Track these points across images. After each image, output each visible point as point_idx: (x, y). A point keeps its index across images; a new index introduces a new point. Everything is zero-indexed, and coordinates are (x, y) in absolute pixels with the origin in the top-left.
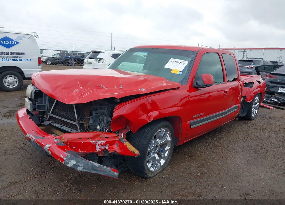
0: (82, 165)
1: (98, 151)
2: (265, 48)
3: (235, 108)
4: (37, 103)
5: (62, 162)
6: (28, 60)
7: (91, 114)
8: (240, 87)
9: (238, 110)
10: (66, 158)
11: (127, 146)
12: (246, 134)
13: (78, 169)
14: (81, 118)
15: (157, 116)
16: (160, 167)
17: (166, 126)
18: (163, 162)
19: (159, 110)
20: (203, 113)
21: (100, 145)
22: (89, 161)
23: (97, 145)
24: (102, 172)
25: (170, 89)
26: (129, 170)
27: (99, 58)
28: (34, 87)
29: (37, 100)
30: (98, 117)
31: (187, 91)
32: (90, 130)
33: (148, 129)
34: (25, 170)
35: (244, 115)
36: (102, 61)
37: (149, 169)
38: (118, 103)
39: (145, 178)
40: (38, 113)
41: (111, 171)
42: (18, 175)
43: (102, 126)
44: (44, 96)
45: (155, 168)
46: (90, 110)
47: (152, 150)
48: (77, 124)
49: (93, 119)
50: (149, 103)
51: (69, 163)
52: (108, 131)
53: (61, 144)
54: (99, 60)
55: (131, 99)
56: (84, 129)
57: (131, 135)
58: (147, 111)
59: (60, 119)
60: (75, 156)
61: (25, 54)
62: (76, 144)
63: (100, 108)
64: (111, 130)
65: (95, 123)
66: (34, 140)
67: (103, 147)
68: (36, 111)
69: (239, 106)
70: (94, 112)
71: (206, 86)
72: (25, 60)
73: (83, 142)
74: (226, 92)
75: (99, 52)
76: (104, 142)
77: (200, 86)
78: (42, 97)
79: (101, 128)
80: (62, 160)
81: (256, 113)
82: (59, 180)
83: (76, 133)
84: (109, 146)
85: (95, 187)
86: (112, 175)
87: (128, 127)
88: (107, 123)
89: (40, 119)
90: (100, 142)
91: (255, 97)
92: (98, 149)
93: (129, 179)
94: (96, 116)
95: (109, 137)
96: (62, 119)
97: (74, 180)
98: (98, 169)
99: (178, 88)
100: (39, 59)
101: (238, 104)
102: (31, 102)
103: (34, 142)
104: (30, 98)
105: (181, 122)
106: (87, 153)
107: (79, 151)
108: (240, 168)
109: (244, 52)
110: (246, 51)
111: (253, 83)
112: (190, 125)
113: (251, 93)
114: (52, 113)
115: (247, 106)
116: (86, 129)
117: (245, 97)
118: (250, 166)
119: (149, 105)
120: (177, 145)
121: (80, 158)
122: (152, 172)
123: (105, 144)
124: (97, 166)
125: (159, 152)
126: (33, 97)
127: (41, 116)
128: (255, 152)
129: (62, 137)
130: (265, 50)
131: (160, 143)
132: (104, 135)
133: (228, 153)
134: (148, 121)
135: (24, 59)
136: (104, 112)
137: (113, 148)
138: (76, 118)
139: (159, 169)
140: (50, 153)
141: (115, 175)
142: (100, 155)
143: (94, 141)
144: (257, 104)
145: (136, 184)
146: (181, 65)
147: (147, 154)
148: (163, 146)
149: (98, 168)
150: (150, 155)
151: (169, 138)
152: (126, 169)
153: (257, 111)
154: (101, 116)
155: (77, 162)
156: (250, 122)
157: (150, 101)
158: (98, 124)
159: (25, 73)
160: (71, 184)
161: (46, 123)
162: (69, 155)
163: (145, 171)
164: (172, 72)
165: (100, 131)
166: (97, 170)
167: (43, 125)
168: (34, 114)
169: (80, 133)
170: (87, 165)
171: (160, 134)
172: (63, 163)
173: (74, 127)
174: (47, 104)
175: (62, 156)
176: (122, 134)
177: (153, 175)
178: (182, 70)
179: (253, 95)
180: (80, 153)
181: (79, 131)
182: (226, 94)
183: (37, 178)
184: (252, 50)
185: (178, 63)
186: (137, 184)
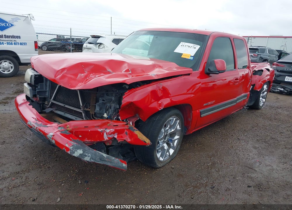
0: (90, 155)
1: (105, 139)
2: (269, 36)
3: (244, 96)
4: (37, 88)
5: (67, 151)
6: (24, 44)
7: (97, 101)
8: (250, 74)
9: (247, 98)
10: (71, 148)
11: (137, 135)
12: (254, 124)
13: (85, 159)
14: (86, 105)
15: (167, 104)
16: (169, 157)
17: (177, 115)
18: (172, 151)
19: (171, 97)
20: (214, 101)
21: (108, 133)
22: (97, 151)
23: (105, 134)
24: (111, 162)
25: (182, 75)
26: (137, 159)
27: (98, 43)
28: (34, 72)
29: (38, 86)
30: (105, 104)
31: (197, 78)
32: (96, 118)
33: (158, 117)
34: (27, 160)
35: (251, 104)
36: (102, 46)
37: (158, 159)
38: (127, 90)
39: (154, 168)
40: (39, 99)
41: (120, 162)
42: (20, 165)
43: (109, 114)
44: (44, 80)
45: (164, 158)
46: (96, 97)
47: (162, 139)
48: (82, 112)
49: (99, 106)
50: (160, 90)
51: (76, 152)
52: (115, 119)
53: (66, 133)
54: (99, 46)
55: (140, 86)
56: (89, 116)
57: (140, 124)
58: (158, 99)
59: (63, 106)
60: (81, 145)
61: (21, 37)
62: (82, 133)
63: (107, 95)
64: (119, 118)
65: (101, 111)
66: (36, 127)
67: (111, 135)
68: (36, 97)
69: (248, 95)
70: (100, 99)
71: (218, 73)
72: (21, 44)
73: (89, 131)
74: (237, 79)
75: (99, 37)
76: (112, 130)
77: (212, 72)
78: (43, 82)
79: (108, 115)
80: (68, 149)
81: (263, 102)
82: (63, 170)
83: (81, 121)
84: (118, 134)
85: (102, 177)
86: (121, 167)
87: (137, 115)
88: (115, 111)
89: (40, 106)
90: (108, 131)
91: (264, 86)
92: (106, 137)
93: (137, 169)
94: (103, 103)
95: (117, 125)
96: (65, 106)
97: (80, 170)
98: (107, 160)
99: (189, 74)
100: (36, 43)
101: (248, 92)
102: (31, 88)
103: (36, 130)
104: (29, 83)
105: (191, 110)
106: (94, 142)
107: (85, 140)
108: (251, 158)
109: (248, 39)
110: (250, 38)
111: (262, 71)
112: (201, 113)
113: (259, 81)
114: (54, 99)
115: (255, 95)
116: (91, 117)
117: (254, 85)
118: (262, 156)
119: (160, 92)
120: (186, 134)
121: (87, 148)
122: (161, 162)
123: (114, 133)
124: (105, 156)
125: (168, 141)
126: (33, 83)
127: (42, 103)
128: (265, 142)
129: (67, 125)
130: (269, 38)
131: (169, 132)
132: (112, 123)
133: (238, 143)
134: (159, 109)
135: (19, 43)
136: (112, 99)
137: (122, 137)
138: (81, 105)
139: (168, 159)
140: (54, 142)
141: (123, 167)
142: (108, 144)
143: (102, 130)
144: (265, 92)
145: (145, 175)
146: (192, 49)
147: (157, 144)
148: (172, 135)
149: (106, 158)
150: (160, 144)
151: (178, 127)
152: (134, 159)
153: (264, 100)
154: (108, 103)
155: (84, 152)
156: (257, 111)
157: (161, 88)
158: (105, 112)
159: (21, 58)
160: (77, 174)
161: (48, 110)
162: (75, 144)
163: (155, 160)
164: (182, 56)
165: (107, 119)
166: (105, 161)
167: (45, 113)
168: (34, 100)
169: (85, 121)
170: (95, 155)
171: (171, 122)
172: (69, 152)
173: (79, 115)
174: (48, 90)
175: (67, 145)
176: (131, 122)
177: (162, 165)
178: (193, 55)
179: (262, 83)
180: (86, 142)
181: (84, 119)
182: (237, 81)
183: (39, 168)
184: (256, 38)
185: (189, 47)
186: (147, 174)
